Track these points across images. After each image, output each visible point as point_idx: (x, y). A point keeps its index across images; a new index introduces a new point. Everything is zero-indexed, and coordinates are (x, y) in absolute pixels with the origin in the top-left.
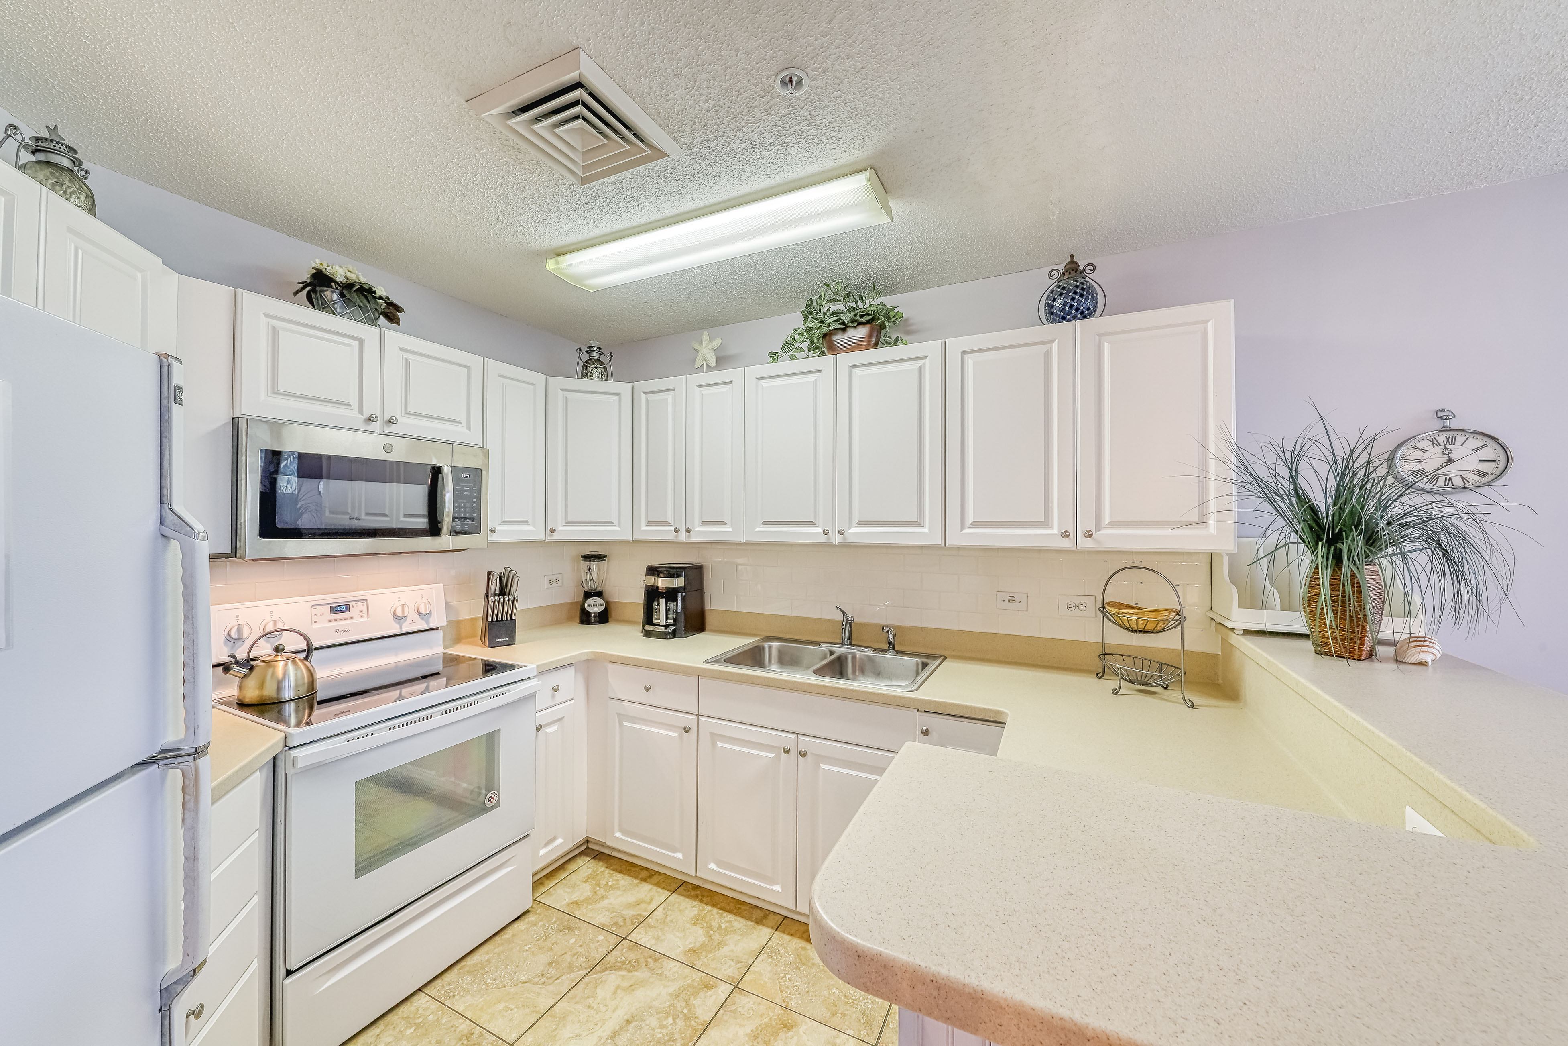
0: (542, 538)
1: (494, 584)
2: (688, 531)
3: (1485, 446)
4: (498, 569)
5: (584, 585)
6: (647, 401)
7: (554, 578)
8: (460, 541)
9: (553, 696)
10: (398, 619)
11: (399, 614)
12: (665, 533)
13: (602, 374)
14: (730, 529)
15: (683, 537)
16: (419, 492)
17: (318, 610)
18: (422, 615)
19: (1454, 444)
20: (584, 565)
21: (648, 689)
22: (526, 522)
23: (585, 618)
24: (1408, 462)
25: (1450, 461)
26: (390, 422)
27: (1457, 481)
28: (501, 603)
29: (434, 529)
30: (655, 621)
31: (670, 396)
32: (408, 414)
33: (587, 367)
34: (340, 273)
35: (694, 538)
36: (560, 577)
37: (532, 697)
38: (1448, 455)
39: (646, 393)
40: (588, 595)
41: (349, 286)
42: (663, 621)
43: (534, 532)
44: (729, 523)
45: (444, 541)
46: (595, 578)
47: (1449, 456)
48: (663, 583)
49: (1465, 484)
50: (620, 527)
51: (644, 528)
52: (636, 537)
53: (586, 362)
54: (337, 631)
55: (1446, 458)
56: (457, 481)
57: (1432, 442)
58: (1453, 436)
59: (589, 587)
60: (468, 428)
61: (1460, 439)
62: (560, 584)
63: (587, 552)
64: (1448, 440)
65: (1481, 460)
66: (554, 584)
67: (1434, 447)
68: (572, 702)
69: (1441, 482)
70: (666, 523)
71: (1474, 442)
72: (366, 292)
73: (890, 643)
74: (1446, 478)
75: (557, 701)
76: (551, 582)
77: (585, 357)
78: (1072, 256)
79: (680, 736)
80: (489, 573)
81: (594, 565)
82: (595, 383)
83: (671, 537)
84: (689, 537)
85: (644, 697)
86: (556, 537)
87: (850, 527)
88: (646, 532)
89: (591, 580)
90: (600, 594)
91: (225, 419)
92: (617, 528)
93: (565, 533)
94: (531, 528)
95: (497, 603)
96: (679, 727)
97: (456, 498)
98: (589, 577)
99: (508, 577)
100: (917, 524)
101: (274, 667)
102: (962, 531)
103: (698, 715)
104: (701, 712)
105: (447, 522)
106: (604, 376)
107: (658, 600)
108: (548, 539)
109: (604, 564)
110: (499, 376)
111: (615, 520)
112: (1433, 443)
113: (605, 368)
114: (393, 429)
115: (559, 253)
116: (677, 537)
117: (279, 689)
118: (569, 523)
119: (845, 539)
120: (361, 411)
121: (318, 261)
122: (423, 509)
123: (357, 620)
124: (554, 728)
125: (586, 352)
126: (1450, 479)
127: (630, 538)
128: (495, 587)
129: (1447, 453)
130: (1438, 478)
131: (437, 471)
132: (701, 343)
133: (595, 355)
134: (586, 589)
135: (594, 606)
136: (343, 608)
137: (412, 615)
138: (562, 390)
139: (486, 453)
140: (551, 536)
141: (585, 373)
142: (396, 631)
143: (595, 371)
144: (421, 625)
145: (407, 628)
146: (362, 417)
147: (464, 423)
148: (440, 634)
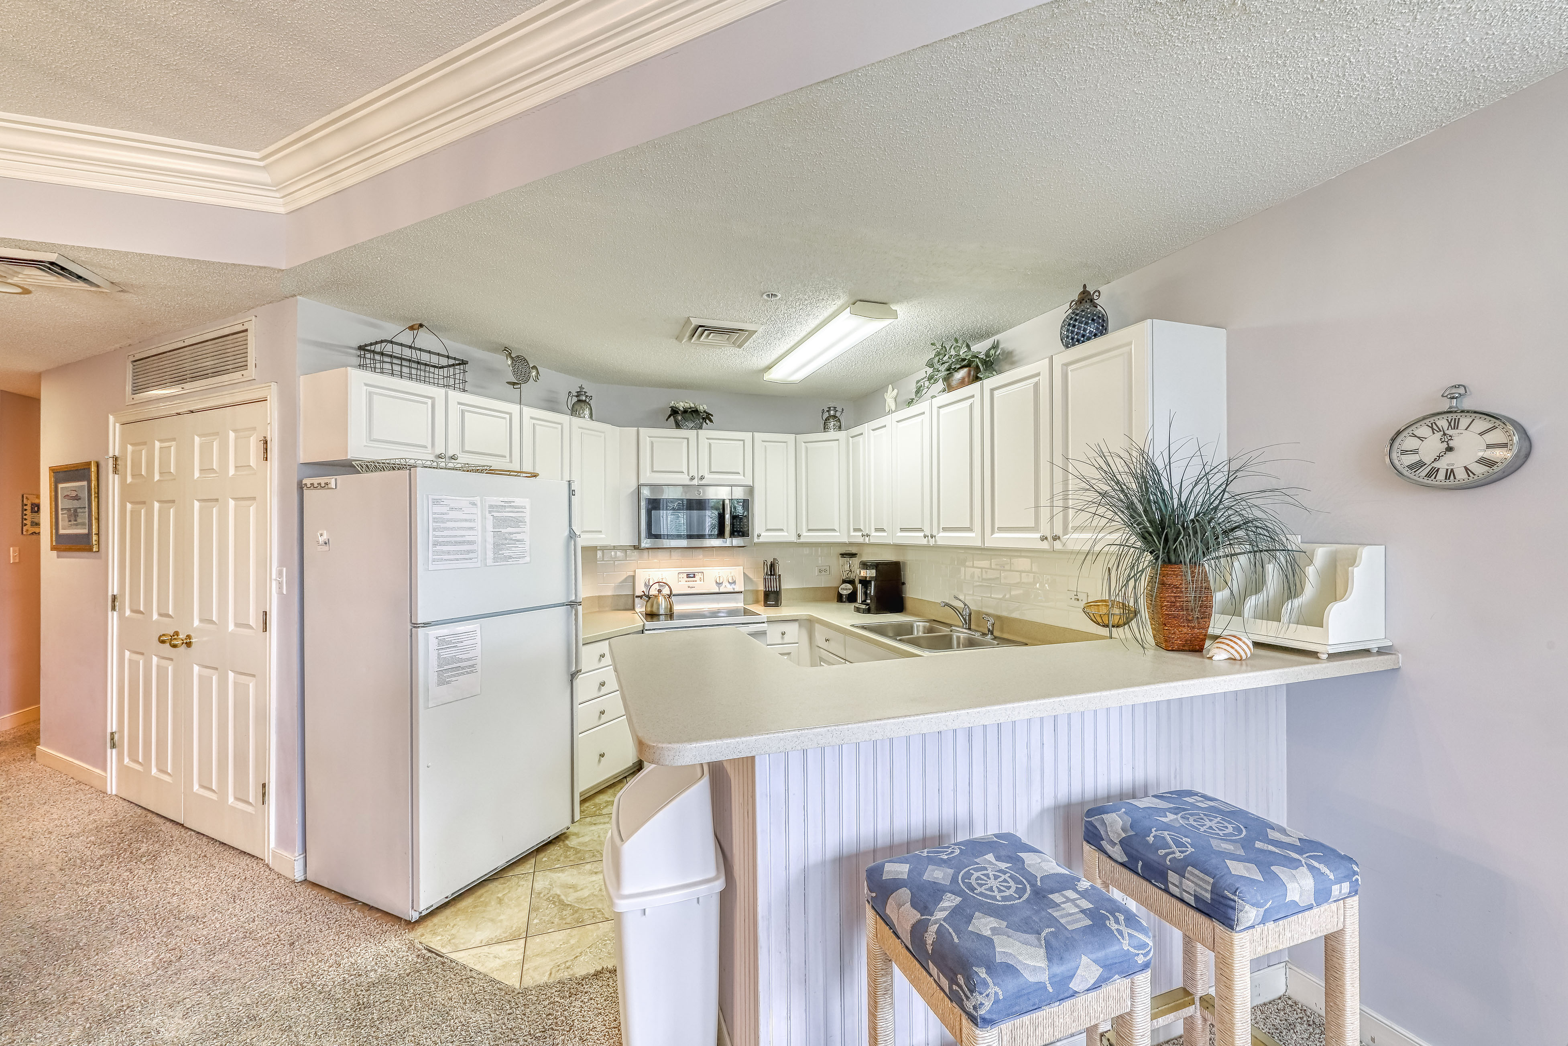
0: (795, 540)
1: (767, 568)
2: (868, 536)
3: (1494, 428)
4: (767, 559)
6: (854, 442)
7: (823, 568)
9: (783, 638)
10: (719, 584)
11: (718, 581)
12: (860, 537)
13: (834, 426)
15: (867, 540)
16: (713, 515)
17: (681, 576)
18: (730, 583)
19: (1457, 428)
21: (827, 640)
22: (782, 530)
23: (840, 598)
24: (1404, 452)
25: (1450, 449)
26: (701, 478)
27: (1461, 474)
28: (771, 580)
29: (722, 534)
31: (862, 438)
32: (710, 472)
33: (826, 423)
34: (681, 406)
35: (871, 541)
36: (827, 568)
37: (763, 633)
38: (1447, 442)
39: (852, 437)
40: (844, 582)
41: (685, 411)
42: (860, 601)
43: (789, 536)
45: (741, 540)
46: (849, 570)
47: (1448, 444)
48: (863, 573)
49: (1469, 476)
51: (852, 534)
52: (849, 540)
53: (827, 419)
54: (689, 587)
55: (1445, 445)
57: (1432, 427)
58: (1455, 419)
60: (744, 475)
61: (1464, 422)
62: (828, 573)
63: (843, 552)
64: (1450, 424)
65: (1489, 446)
66: (823, 573)
67: (1434, 433)
68: (797, 645)
69: (1441, 475)
70: (860, 530)
71: (1481, 424)
72: (695, 412)
73: (989, 630)
74: (1447, 470)
76: (820, 571)
77: (826, 415)
78: (1085, 286)
80: (763, 562)
81: (847, 561)
82: (832, 434)
83: (862, 540)
84: (869, 540)
85: (826, 645)
86: (802, 540)
87: (939, 532)
88: (853, 536)
89: (847, 571)
90: (852, 582)
91: (634, 486)
93: (807, 537)
94: (786, 534)
95: (769, 580)
98: (845, 569)
99: (775, 564)
100: (969, 529)
101: (658, 599)
102: (992, 535)
105: (728, 531)
106: (838, 426)
108: (798, 541)
110: (763, 441)
111: (837, 528)
112: (1433, 429)
113: (836, 422)
114: (702, 482)
115: (769, 368)
116: (864, 540)
117: (658, 609)
118: (809, 530)
119: (936, 541)
120: (688, 475)
121: (673, 403)
122: (715, 524)
123: (698, 582)
125: (826, 412)
126: (1452, 470)
127: (846, 541)
128: (767, 570)
129: (1446, 440)
130: (1438, 470)
132: (887, 394)
133: (832, 413)
135: (846, 590)
136: (692, 576)
137: (725, 582)
138: (806, 442)
139: (752, 489)
140: (800, 539)
141: (825, 428)
142: (717, 590)
143: (832, 423)
144: (730, 588)
145: (722, 590)
146: (689, 478)
147: (742, 473)
148: (742, 595)
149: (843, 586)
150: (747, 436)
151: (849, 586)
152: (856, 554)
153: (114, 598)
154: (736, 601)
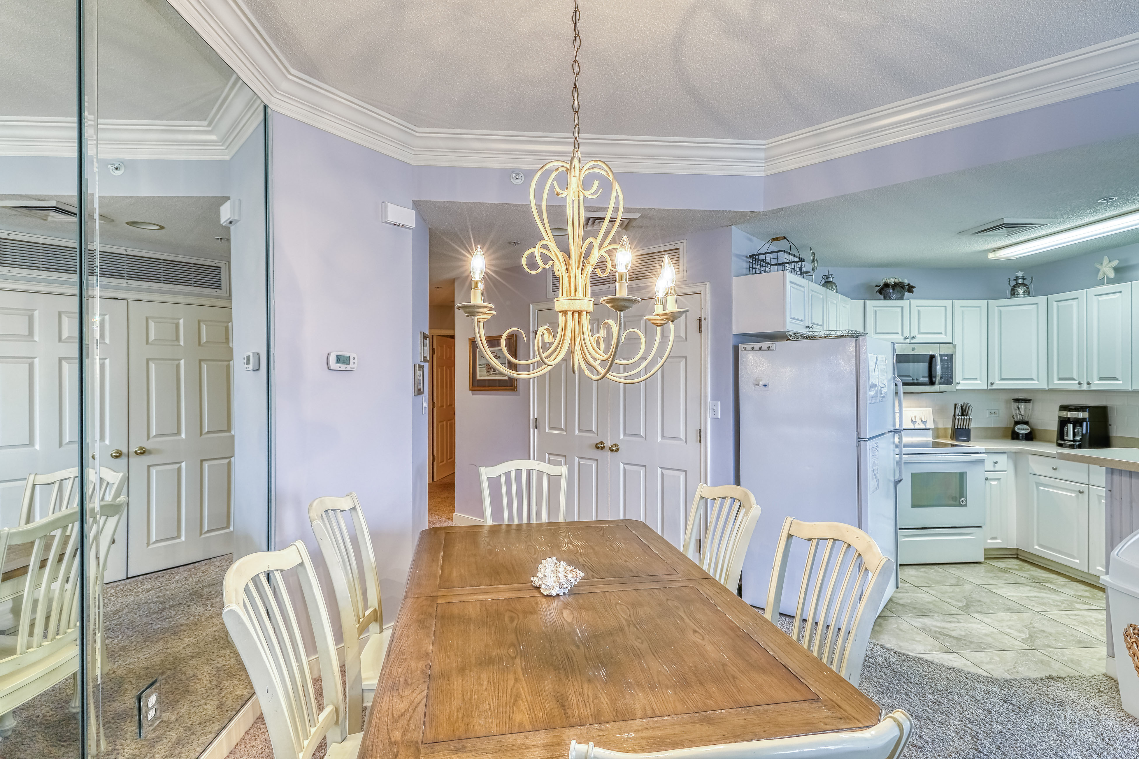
0: (986, 387)
1: (959, 410)
2: (1088, 383)
4: (960, 403)
5: (1015, 417)
6: (1058, 306)
7: (993, 411)
8: (943, 388)
9: (994, 466)
10: (914, 422)
11: (914, 420)
12: (1073, 385)
13: (1024, 292)
14: (1121, 382)
15: (1085, 387)
16: (923, 367)
18: (923, 422)
20: (1015, 405)
21: (1055, 469)
22: (976, 379)
23: (1015, 436)
26: (913, 338)
28: (963, 420)
29: (932, 383)
30: (1066, 438)
31: (1074, 302)
32: (920, 333)
33: (1014, 289)
34: (893, 281)
35: (1093, 388)
36: (996, 411)
37: (982, 461)
39: (1057, 302)
40: (1017, 423)
41: (893, 285)
42: (1071, 437)
43: (981, 384)
44: (1120, 379)
45: (936, 388)
46: (1023, 412)
48: (1070, 415)
50: (1038, 381)
51: (1056, 382)
52: (1050, 387)
53: (1014, 286)
56: (942, 360)
59: (1019, 418)
60: (946, 335)
62: (997, 415)
63: (1016, 397)
66: (993, 415)
68: (1006, 473)
70: (1072, 379)
72: (901, 285)
75: (996, 469)
76: (991, 413)
77: (1013, 283)
79: (1077, 496)
80: (956, 405)
81: (1022, 406)
82: (1021, 299)
83: (1076, 387)
84: (1089, 387)
85: (1052, 473)
86: (994, 387)
88: (1057, 384)
89: (1019, 414)
90: (1026, 423)
92: (1037, 382)
93: (999, 384)
94: (979, 382)
95: (960, 420)
96: (1076, 491)
97: (942, 368)
98: (1018, 412)
99: (966, 407)
103: (1088, 485)
104: (1091, 483)
105: (938, 379)
106: (1028, 293)
107: (1067, 426)
108: (990, 388)
109: (1029, 405)
110: (961, 307)
111: (1034, 376)
113: (1028, 288)
114: (914, 341)
116: (1080, 387)
118: (1002, 379)
120: (902, 335)
121: (884, 278)
122: (926, 374)
124: (995, 483)
125: (1014, 280)
127: (1046, 388)
128: (958, 411)
131: (932, 357)
132: (1102, 264)
133: (1020, 281)
134: (1016, 419)
135: (1022, 429)
137: (919, 421)
138: (998, 307)
139: (955, 346)
140: (991, 386)
141: (1013, 293)
142: (912, 427)
143: (1021, 291)
144: (922, 426)
145: (917, 427)
146: (903, 338)
147: (944, 333)
148: (930, 432)
149: (1019, 426)
150: (948, 303)
151: (1025, 426)
152: (1030, 400)
153: (536, 420)
154: (926, 436)
